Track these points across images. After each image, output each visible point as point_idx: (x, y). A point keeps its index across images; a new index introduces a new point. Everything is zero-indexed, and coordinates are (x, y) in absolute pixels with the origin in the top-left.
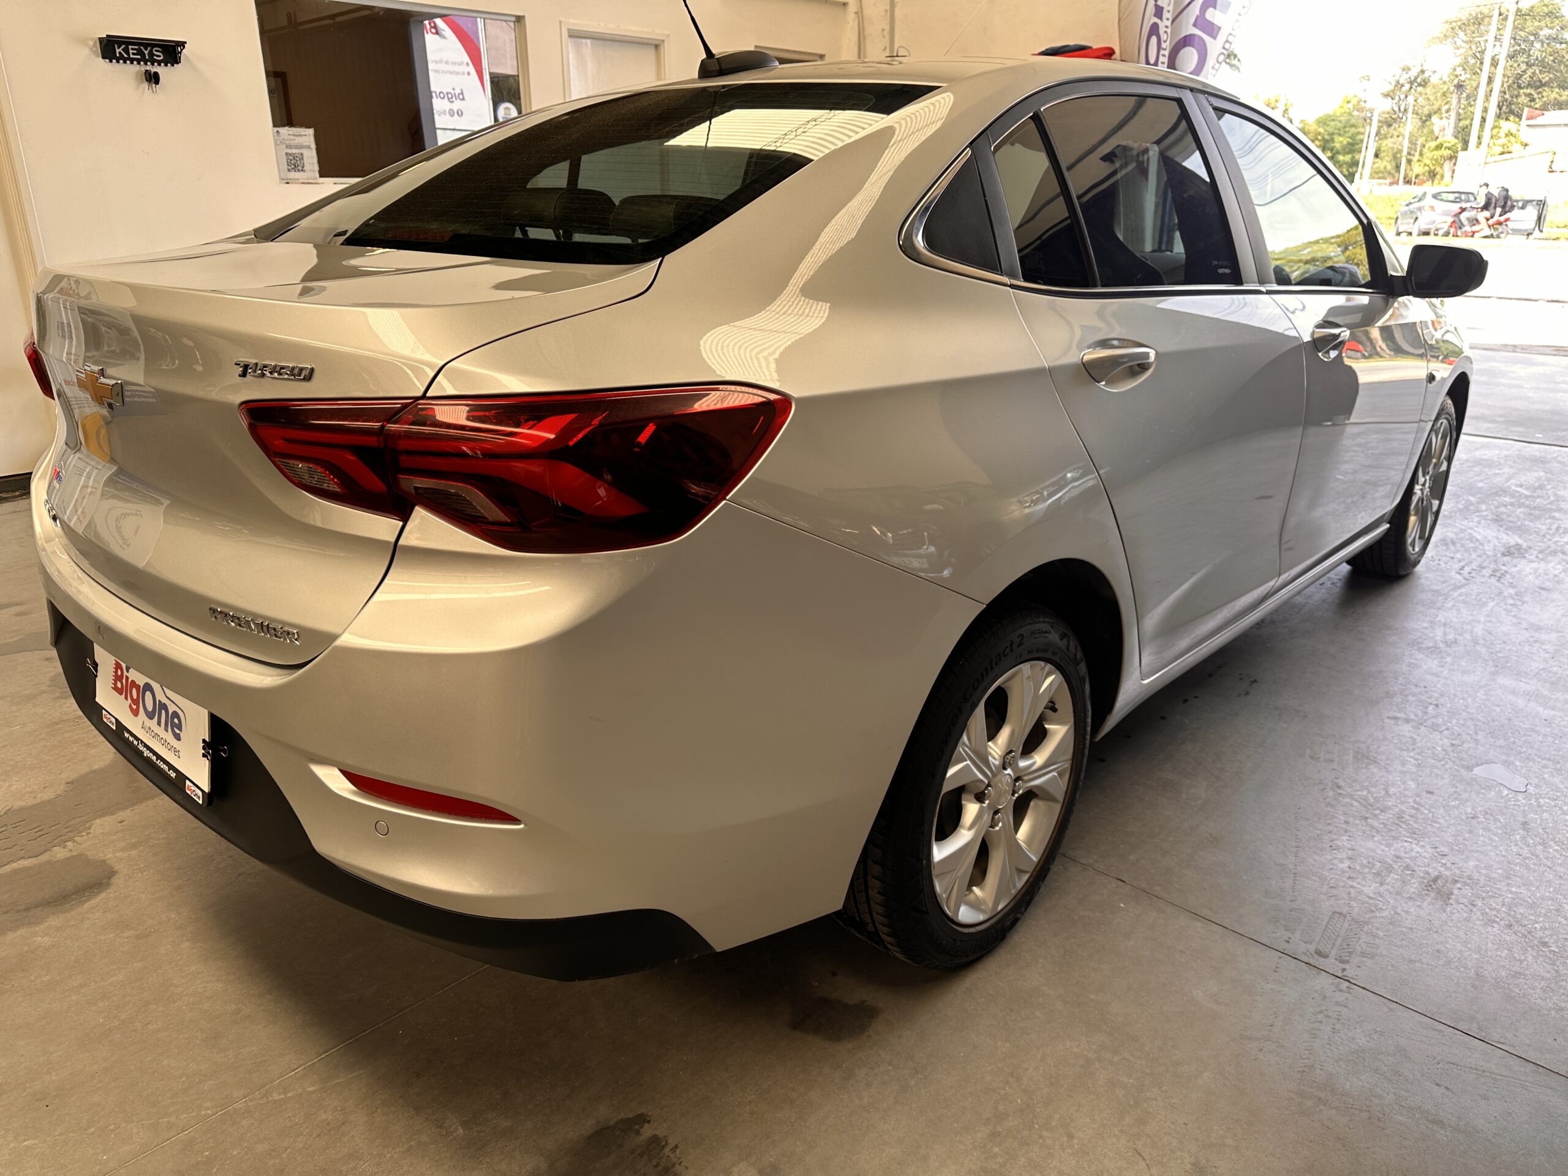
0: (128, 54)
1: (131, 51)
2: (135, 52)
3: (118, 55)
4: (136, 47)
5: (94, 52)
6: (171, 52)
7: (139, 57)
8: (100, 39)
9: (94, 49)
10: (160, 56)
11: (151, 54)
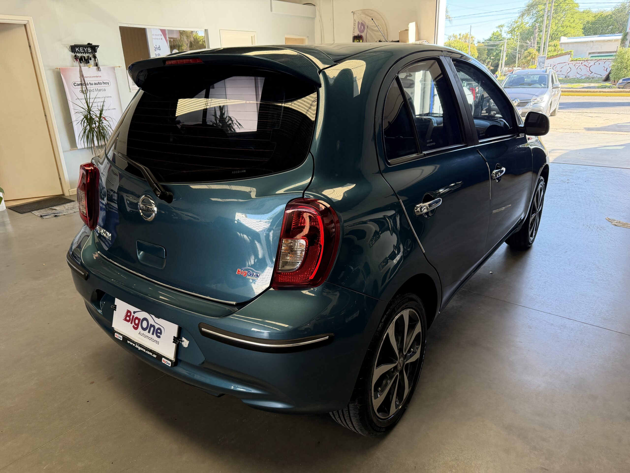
0: (80, 51)
1: (81, 49)
2: (82, 50)
3: (77, 51)
4: (83, 48)
5: (69, 51)
6: (94, 48)
7: (83, 51)
8: (71, 46)
9: (69, 49)
10: (90, 51)
11: (87, 49)
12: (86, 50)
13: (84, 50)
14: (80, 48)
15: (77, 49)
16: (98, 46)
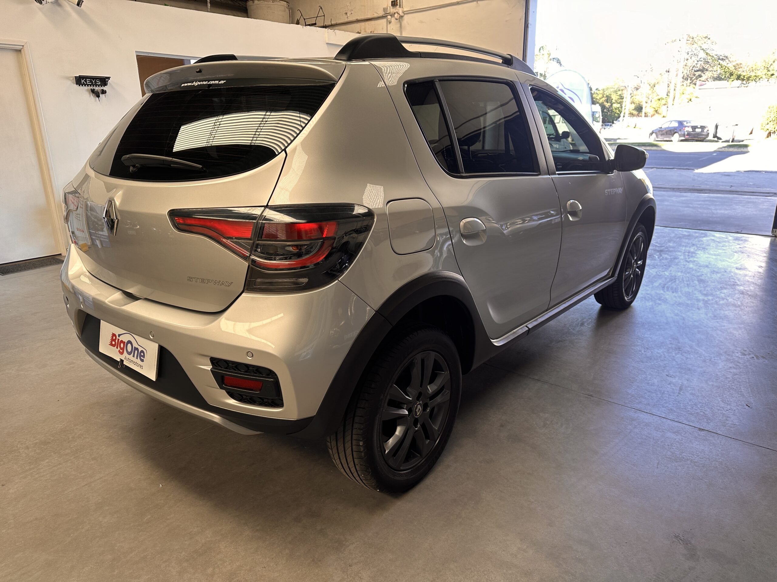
0: (87, 83)
2: (89, 81)
3: (82, 83)
6: (104, 81)
8: (75, 77)
9: (73, 81)
10: (99, 83)
12: (94, 81)
13: (91, 82)
14: (87, 79)
15: (83, 81)
16: (109, 78)
